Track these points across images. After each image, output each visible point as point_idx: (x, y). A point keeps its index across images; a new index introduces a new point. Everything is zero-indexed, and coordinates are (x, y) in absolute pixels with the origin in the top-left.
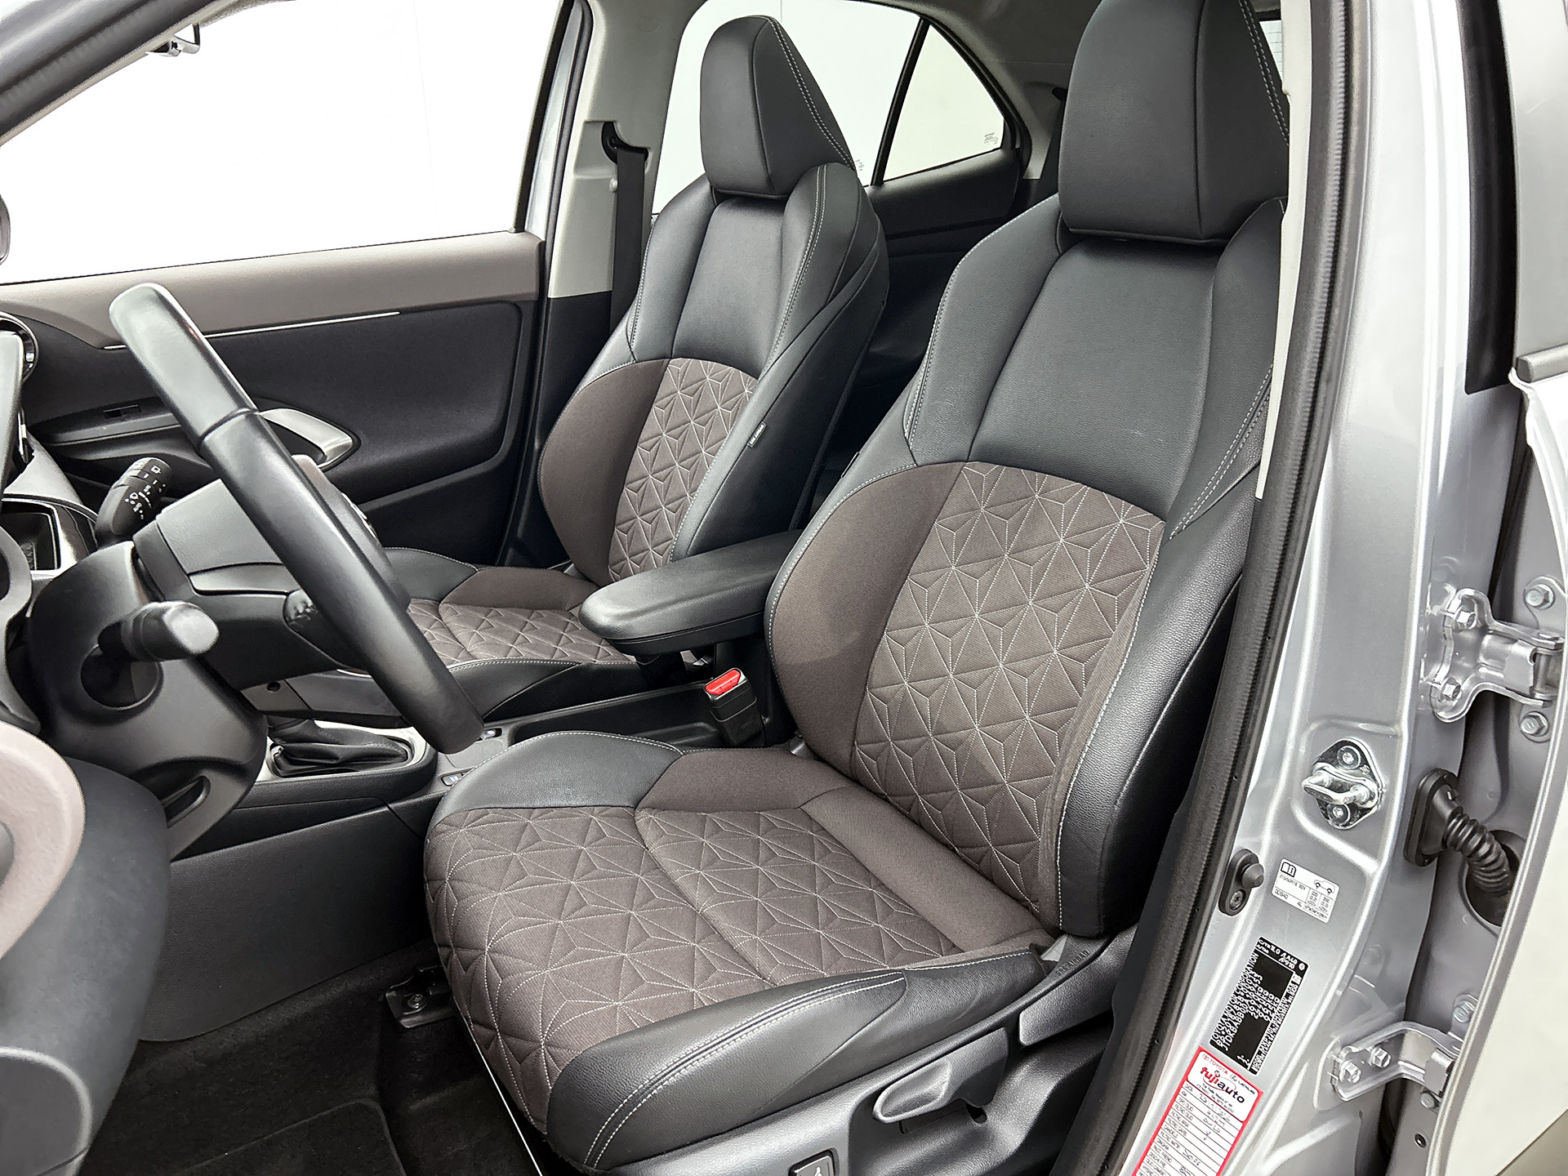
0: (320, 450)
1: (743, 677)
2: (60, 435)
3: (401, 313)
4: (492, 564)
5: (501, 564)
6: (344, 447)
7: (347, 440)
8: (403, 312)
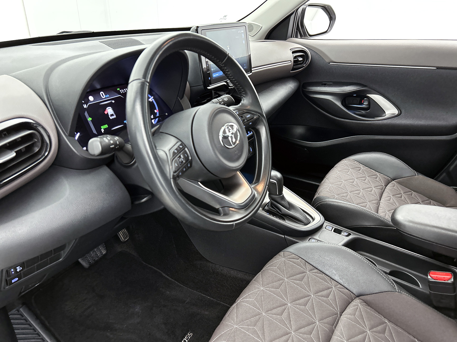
0: (385, 112)
1: (452, 280)
2: (309, 87)
3: (437, 69)
4: (433, 178)
5: (436, 180)
6: (394, 114)
7: (396, 112)
8: (438, 68)
